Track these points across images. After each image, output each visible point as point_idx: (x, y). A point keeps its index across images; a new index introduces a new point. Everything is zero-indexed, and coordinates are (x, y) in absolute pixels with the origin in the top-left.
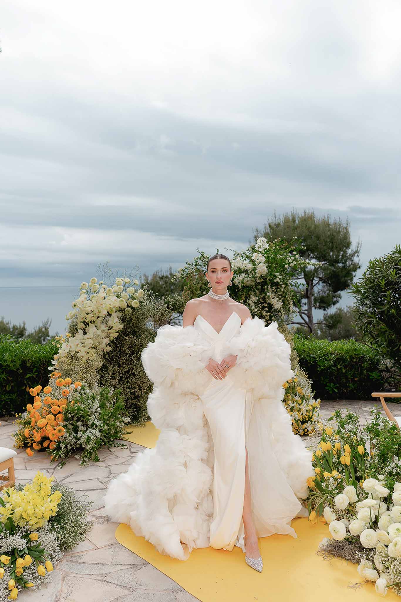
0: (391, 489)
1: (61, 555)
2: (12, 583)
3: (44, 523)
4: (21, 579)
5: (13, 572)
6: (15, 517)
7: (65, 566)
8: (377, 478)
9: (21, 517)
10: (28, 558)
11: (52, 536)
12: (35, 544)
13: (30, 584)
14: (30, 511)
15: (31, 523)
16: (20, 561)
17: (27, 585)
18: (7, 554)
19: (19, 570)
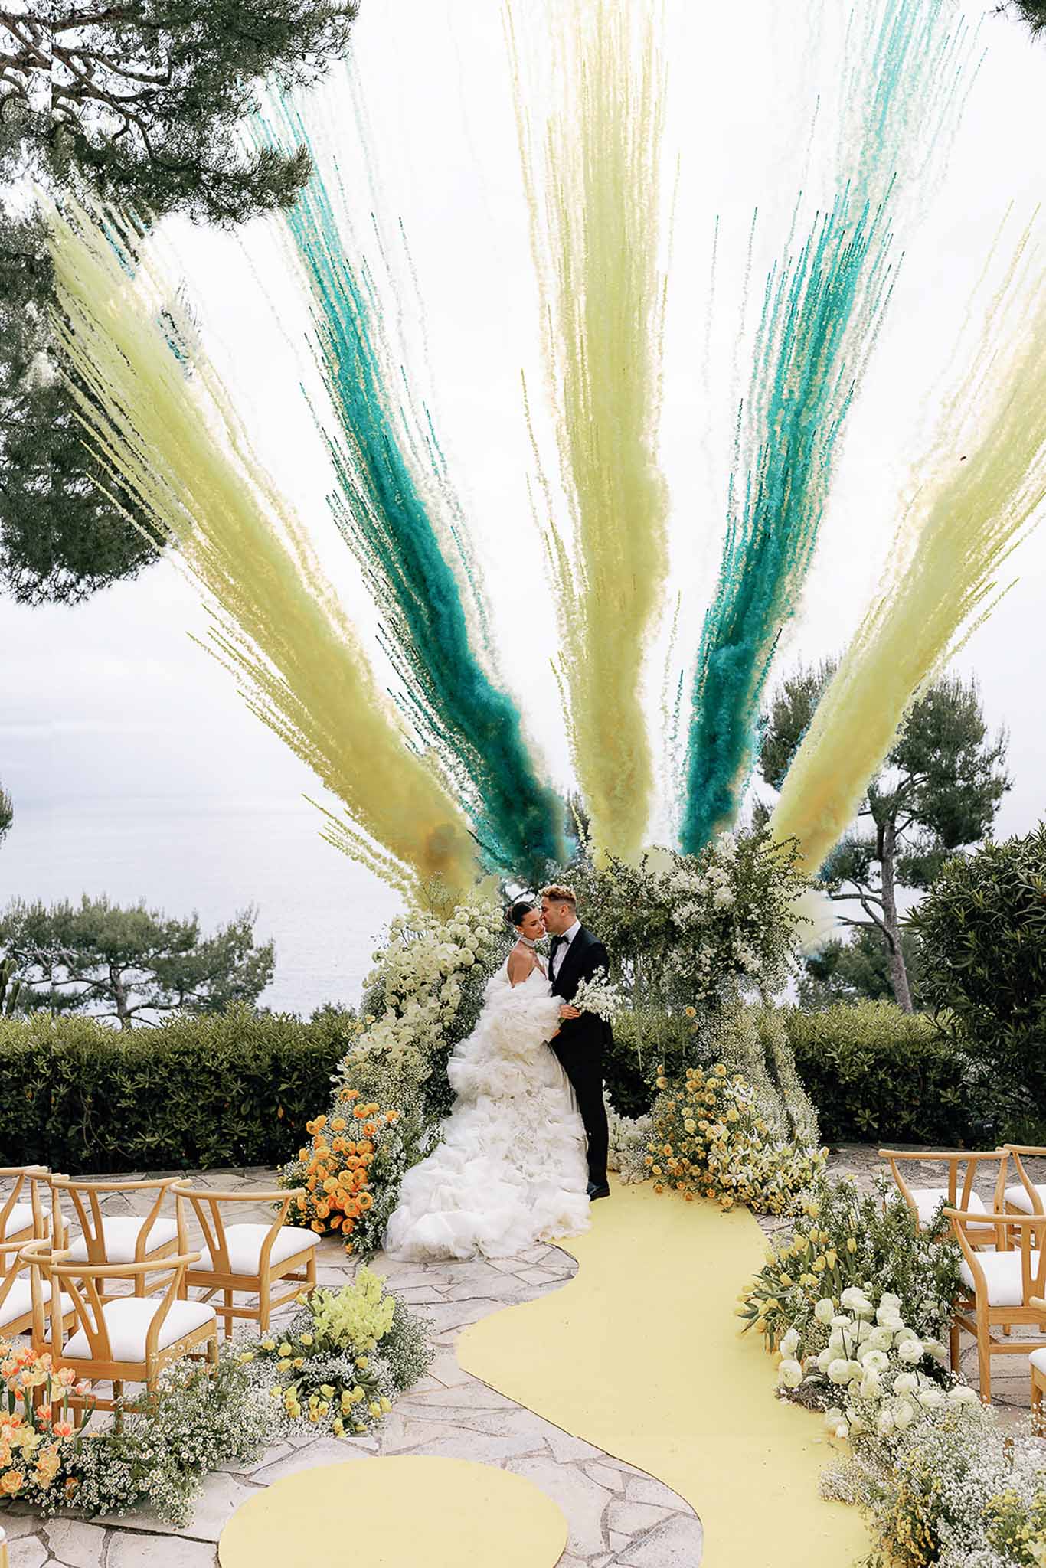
0: (876, 1303)
1: (396, 1394)
2: (339, 1423)
3: (373, 1345)
4: (349, 1419)
5: (337, 1410)
6: (335, 1334)
7: (403, 1409)
8: (861, 1287)
9: (344, 1333)
10: (359, 1390)
11: (385, 1363)
12: (363, 1373)
13: (362, 1427)
14: (359, 1324)
15: (358, 1341)
16: (346, 1394)
17: (358, 1429)
18: (329, 1383)
19: (347, 1406)
